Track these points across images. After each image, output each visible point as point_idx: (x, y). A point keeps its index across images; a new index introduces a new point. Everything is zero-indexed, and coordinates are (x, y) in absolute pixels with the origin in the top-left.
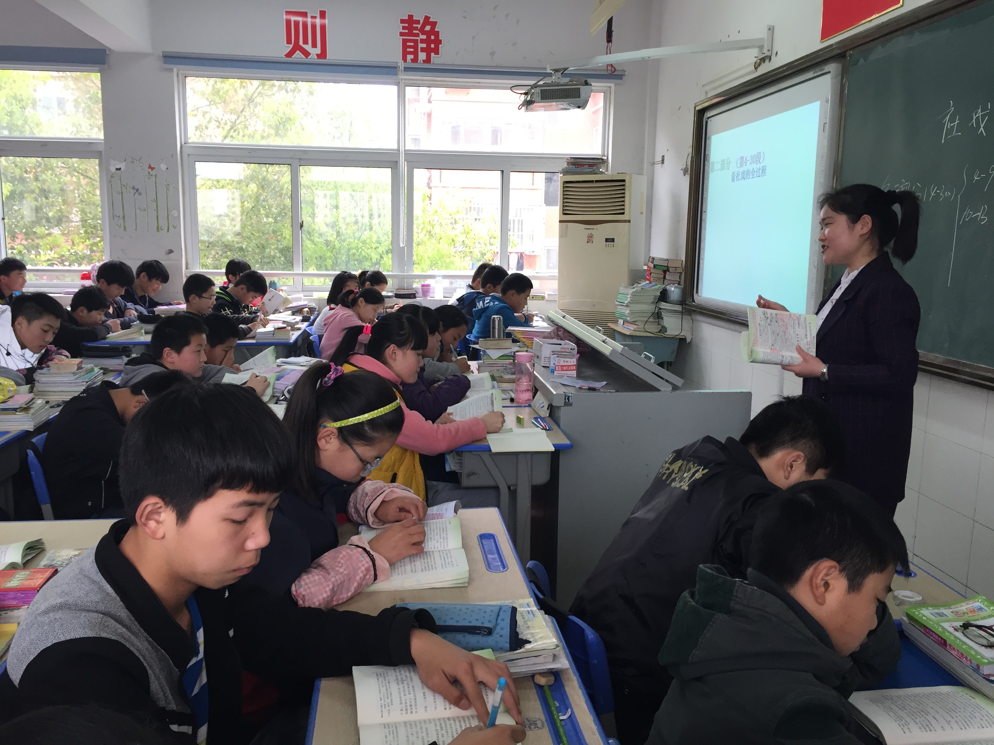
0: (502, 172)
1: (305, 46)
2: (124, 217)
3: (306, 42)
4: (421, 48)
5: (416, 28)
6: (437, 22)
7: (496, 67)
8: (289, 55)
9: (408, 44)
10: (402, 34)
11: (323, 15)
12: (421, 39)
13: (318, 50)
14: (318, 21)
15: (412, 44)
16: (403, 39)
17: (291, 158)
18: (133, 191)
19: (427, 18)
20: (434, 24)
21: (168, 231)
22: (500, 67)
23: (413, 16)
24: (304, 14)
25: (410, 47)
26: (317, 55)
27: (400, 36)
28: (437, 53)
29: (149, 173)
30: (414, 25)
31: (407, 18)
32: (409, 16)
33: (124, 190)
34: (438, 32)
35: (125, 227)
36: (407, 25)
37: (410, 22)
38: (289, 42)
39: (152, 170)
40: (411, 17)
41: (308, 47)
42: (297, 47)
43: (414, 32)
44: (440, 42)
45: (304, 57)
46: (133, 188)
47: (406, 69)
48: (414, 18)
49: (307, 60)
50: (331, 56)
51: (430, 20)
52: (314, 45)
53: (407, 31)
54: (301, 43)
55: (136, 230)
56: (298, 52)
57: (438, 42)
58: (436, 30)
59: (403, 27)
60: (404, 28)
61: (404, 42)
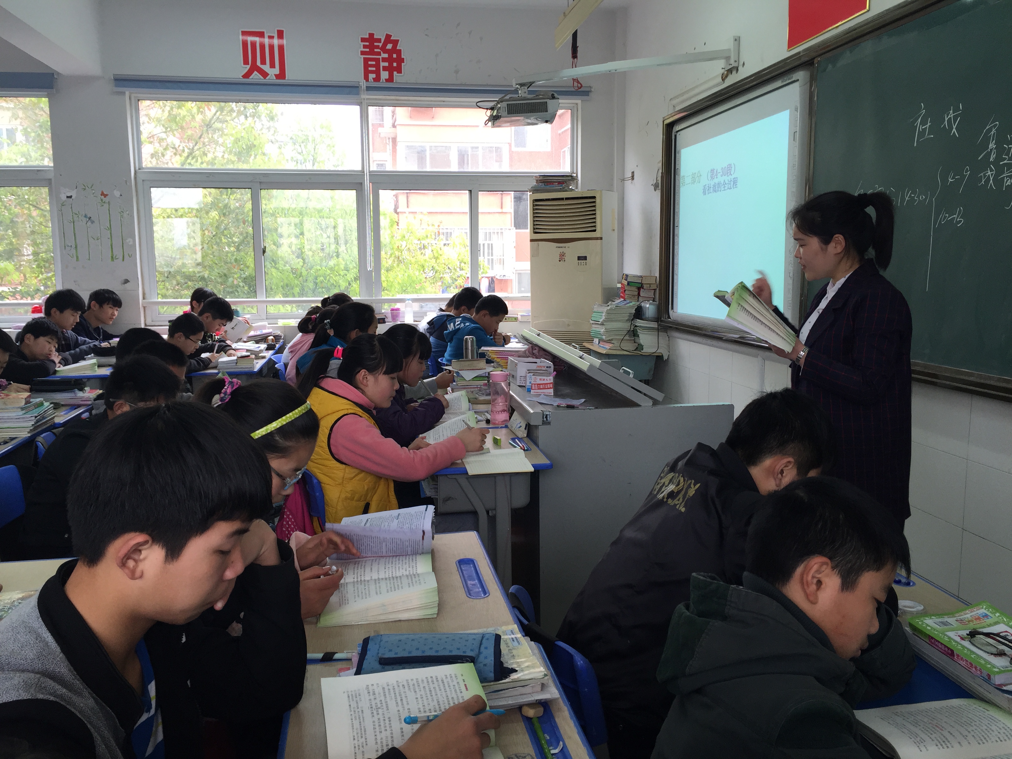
0: (470, 191)
1: (262, 67)
2: (76, 247)
3: (263, 62)
4: (383, 67)
5: (378, 47)
6: (398, 40)
7: (461, 85)
8: (246, 76)
9: (370, 63)
10: (363, 53)
11: (280, 34)
12: (382, 58)
13: (276, 71)
14: (276, 42)
15: (374, 63)
16: (364, 58)
17: (251, 182)
18: (85, 220)
19: (388, 37)
20: (396, 42)
21: (123, 260)
22: (465, 85)
23: (373, 34)
24: (261, 34)
25: (372, 66)
26: (275, 75)
27: (361, 54)
28: (400, 71)
29: (102, 200)
30: (376, 44)
31: (367, 36)
32: (369, 34)
33: (76, 219)
34: (400, 51)
35: (77, 257)
36: (368, 44)
37: (370, 41)
38: (246, 62)
39: (105, 197)
40: (371, 35)
41: (266, 68)
42: (254, 68)
43: (376, 50)
44: (403, 60)
45: (262, 78)
46: (86, 216)
47: (368, 88)
48: (375, 37)
49: (265, 80)
50: (291, 76)
51: (392, 38)
52: (272, 66)
53: (368, 50)
54: (259, 63)
55: (89, 259)
56: (256, 72)
57: (400, 60)
58: (398, 48)
59: (364, 45)
60: (365, 47)
61: (366, 61)
